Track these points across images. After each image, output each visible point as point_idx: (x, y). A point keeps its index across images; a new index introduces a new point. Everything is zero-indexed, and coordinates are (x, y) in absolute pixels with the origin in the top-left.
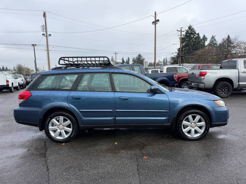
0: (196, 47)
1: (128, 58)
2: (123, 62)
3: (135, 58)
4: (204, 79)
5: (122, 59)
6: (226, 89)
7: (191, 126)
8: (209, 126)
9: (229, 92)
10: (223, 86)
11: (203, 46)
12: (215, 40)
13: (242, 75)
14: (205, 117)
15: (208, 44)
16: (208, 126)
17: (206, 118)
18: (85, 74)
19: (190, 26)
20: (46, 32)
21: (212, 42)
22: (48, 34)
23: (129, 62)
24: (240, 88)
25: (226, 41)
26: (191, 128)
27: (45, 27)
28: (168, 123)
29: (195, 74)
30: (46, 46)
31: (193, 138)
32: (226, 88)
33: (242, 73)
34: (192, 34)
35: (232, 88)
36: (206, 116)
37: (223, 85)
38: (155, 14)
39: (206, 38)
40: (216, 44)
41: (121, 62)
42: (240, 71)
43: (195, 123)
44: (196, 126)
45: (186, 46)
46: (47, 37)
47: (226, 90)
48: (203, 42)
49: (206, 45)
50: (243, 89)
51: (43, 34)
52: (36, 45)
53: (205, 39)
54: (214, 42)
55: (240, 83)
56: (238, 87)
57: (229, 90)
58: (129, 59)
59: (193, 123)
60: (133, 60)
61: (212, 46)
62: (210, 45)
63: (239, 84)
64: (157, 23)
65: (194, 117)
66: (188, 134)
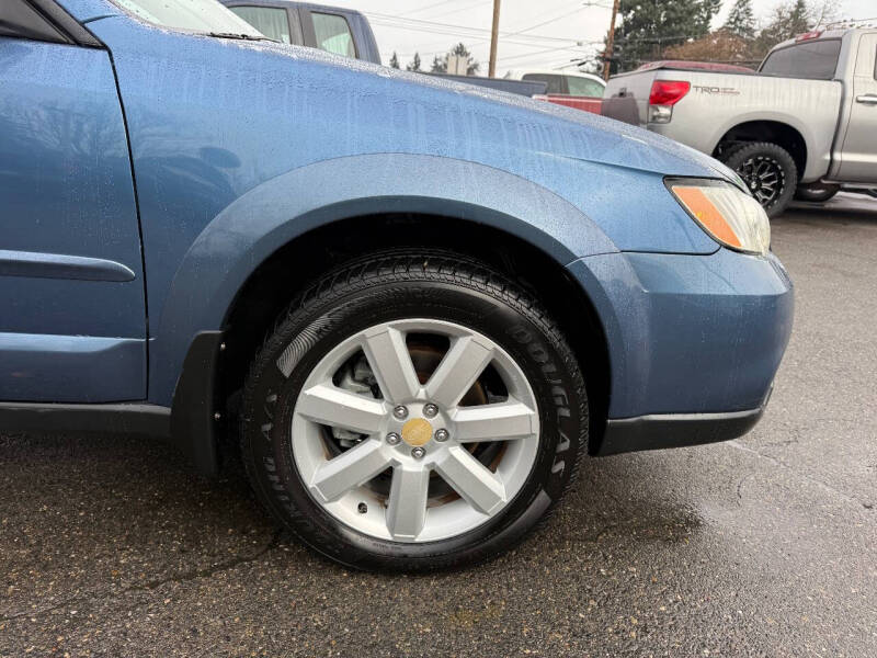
3: (440, 60)
4: (669, 118)
6: (768, 180)
7: (396, 439)
8: (575, 446)
9: (777, 196)
10: (757, 162)
11: (702, 31)
12: (748, 12)
13: (856, 113)
14: (544, 358)
15: (721, 26)
16: (565, 446)
17: (552, 368)
21: (737, 19)
24: (834, 180)
26: (391, 454)
28: (146, 400)
29: (631, 94)
32: (765, 175)
33: (858, 102)
35: (794, 174)
36: (550, 348)
37: (754, 156)
40: (749, 30)
42: (849, 94)
43: (433, 407)
44: (443, 435)
45: (638, 23)
47: (765, 186)
48: (705, 15)
49: (711, 30)
50: (847, 186)
54: (745, 22)
55: (838, 156)
56: (825, 177)
57: (778, 187)
59: (416, 411)
62: (725, 31)
63: (832, 161)
65: (428, 352)
66: (362, 508)
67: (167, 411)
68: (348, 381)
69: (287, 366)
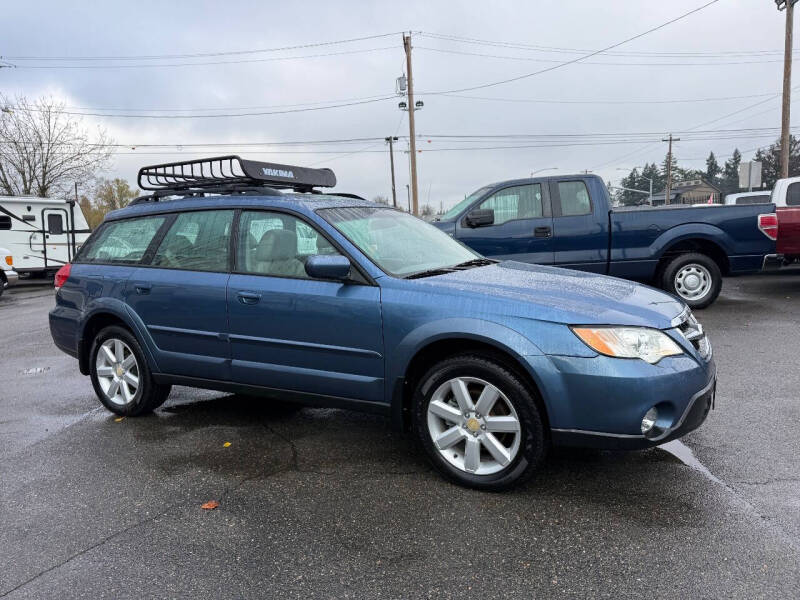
1: (736, 152)
2: (713, 169)
3: (764, 152)
5: (708, 157)
7: (466, 427)
16: (530, 437)
18: (181, 216)
20: (410, 95)
22: (415, 101)
26: (463, 433)
27: (407, 82)
28: (383, 401)
30: (409, 139)
31: (470, 478)
41: (705, 169)
43: (479, 414)
44: (485, 427)
46: (411, 110)
51: (402, 105)
52: (396, 139)
58: (737, 157)
59: (473, 415)
65: (475, 391)
66: (456, 456)
67: (388, 405)
68: (450, 401)
69: (425, 391)
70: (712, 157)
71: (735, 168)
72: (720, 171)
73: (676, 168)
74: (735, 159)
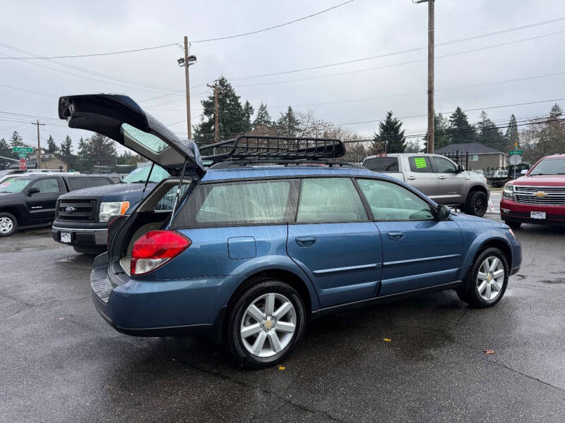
0: (237, 125)
1: (68, 138)
2: (52, 147)
19: (223, 79)
23: (71, 149)
25: (286, 118)
34: (227, 95)
38: (186, 43)
39: (251, 108)
41: (47, 148)
53: (249, 109)
58: (69, 142)
60: (82, 144)
61: (262, 125)
64: (190, 62)
70: (51, 139)
71: (68, 148)
72: (58, 149)
73: (22, 144)
74: (67, 142)
